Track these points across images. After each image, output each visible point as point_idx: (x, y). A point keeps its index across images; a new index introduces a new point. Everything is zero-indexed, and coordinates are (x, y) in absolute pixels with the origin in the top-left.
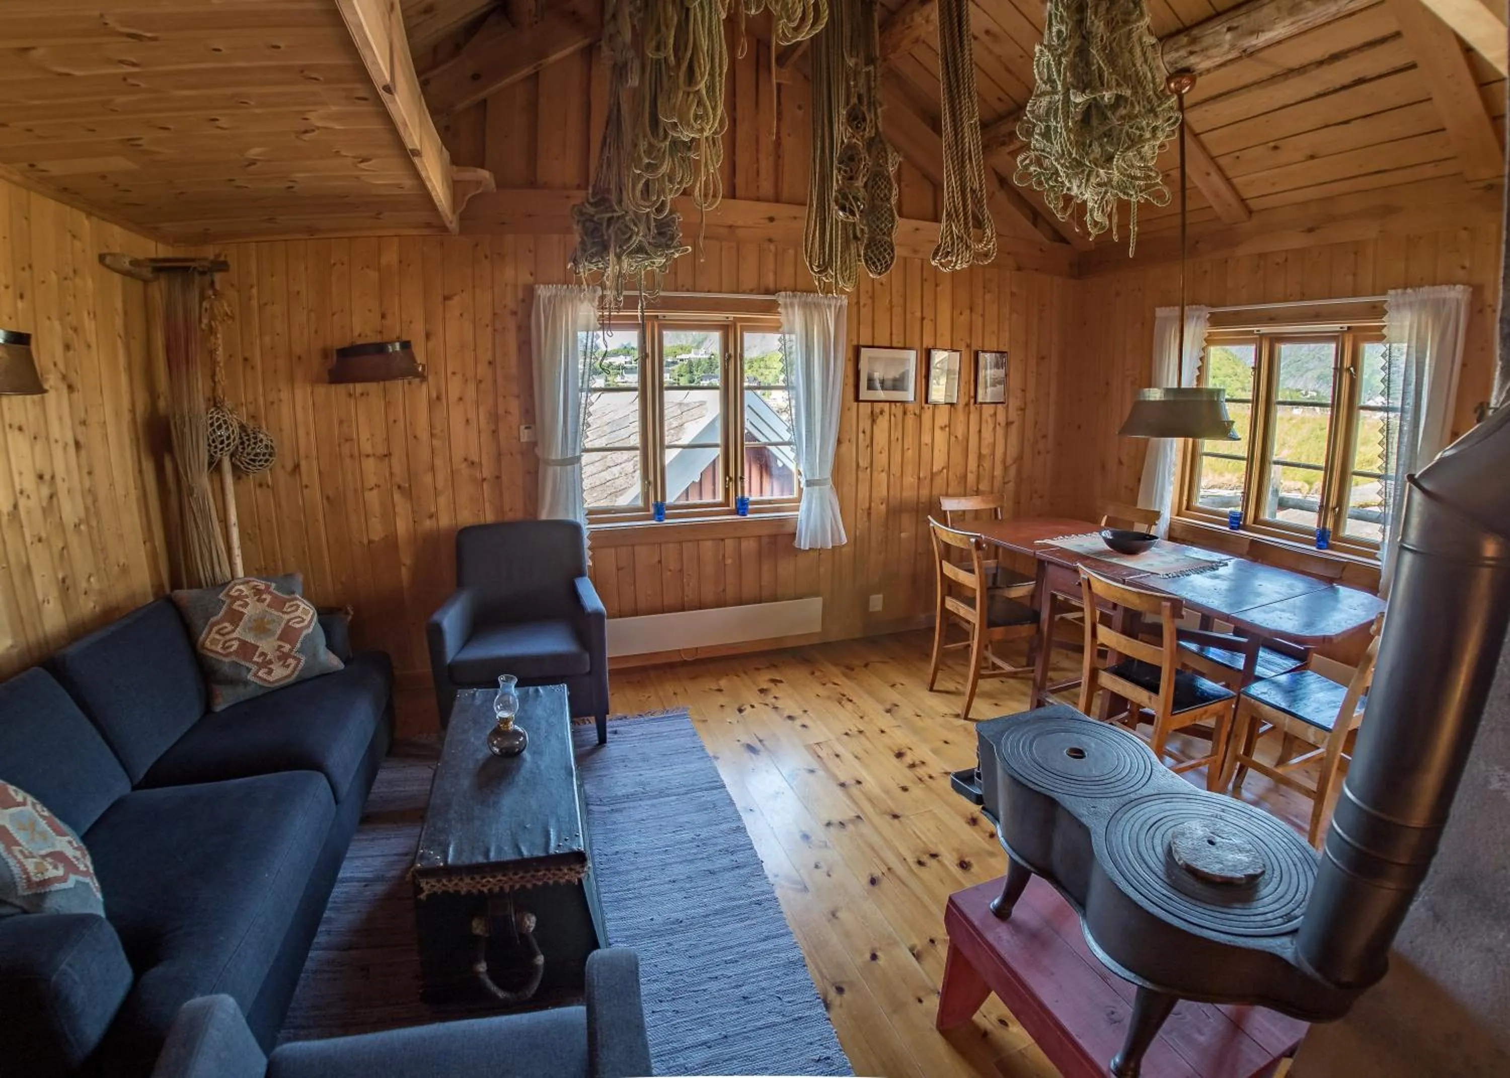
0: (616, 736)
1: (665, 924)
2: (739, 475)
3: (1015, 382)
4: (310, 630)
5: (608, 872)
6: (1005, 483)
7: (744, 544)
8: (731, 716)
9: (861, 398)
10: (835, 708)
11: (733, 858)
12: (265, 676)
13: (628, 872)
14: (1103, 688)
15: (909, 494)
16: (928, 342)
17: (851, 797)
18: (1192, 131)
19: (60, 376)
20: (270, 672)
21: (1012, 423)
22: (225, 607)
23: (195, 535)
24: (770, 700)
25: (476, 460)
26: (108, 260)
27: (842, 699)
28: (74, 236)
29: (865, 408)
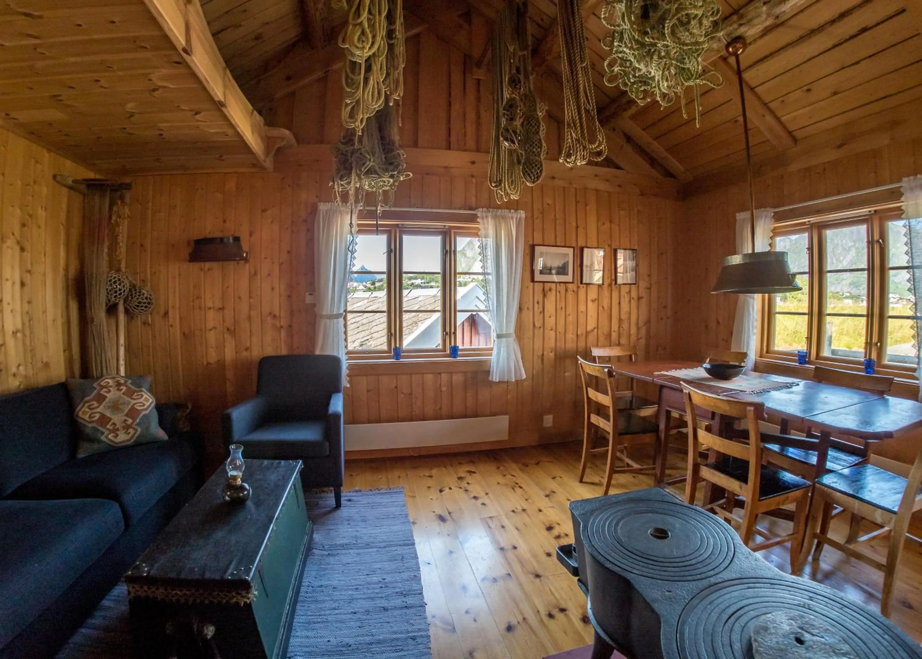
0: (349, 503)
1: (337, 646)
2: (453, 330)
3: (644, 270)
4: (148, 412)
5: (310, 599)
6: (638, 339)
7: (455, 377)
8: (434, 494)
9: (536, 280)
10: (509, 492)
11: (404, 599)
12: (113, 439)
13: (324, 601)
14: (704, 480)
15: (570, 345)
16: (581, 243)
17: (507, 560)
18: (747, 84)
19: (15, 241)
20: (117, 436)
21: (642, 298)
22: (95, 392)
23: (93, 349)
24: (464, 484)
25: (277, 313)
26: (58, 178)
27: (515, 486)
28: (37, 162)
29: (538, 287)
